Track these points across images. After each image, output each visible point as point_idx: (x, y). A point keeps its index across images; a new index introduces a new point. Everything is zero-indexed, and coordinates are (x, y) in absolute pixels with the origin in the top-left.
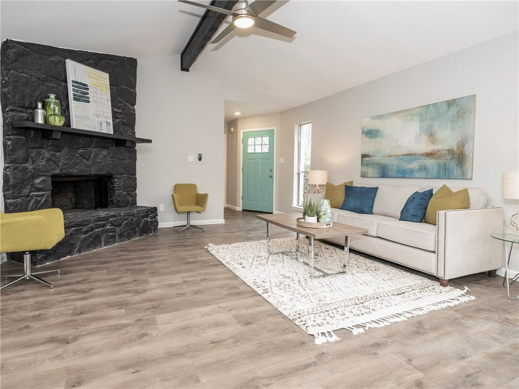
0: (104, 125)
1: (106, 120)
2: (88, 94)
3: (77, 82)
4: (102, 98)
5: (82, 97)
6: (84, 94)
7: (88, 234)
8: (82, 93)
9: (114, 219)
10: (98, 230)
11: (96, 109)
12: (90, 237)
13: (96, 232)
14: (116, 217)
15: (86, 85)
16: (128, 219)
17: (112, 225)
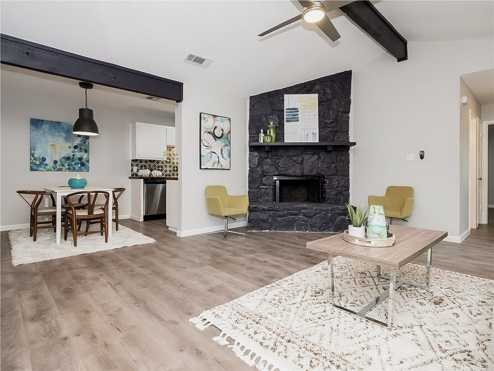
0: (311, 136)
1: (312, 132)
2: (298, 114)
3: (289, 109)
4: (310, 115)
5: (293, 118)
6: (295, 116)
7: (283, 218)
8: (293, 116)
9: (306, 211)
10: (290, 217)
11: (303, 124)
12: (284, 220)
13: (289, 218)
14: (307, 209)
15: (297, 109)
16: (320, 213)
17: (304, 215)
